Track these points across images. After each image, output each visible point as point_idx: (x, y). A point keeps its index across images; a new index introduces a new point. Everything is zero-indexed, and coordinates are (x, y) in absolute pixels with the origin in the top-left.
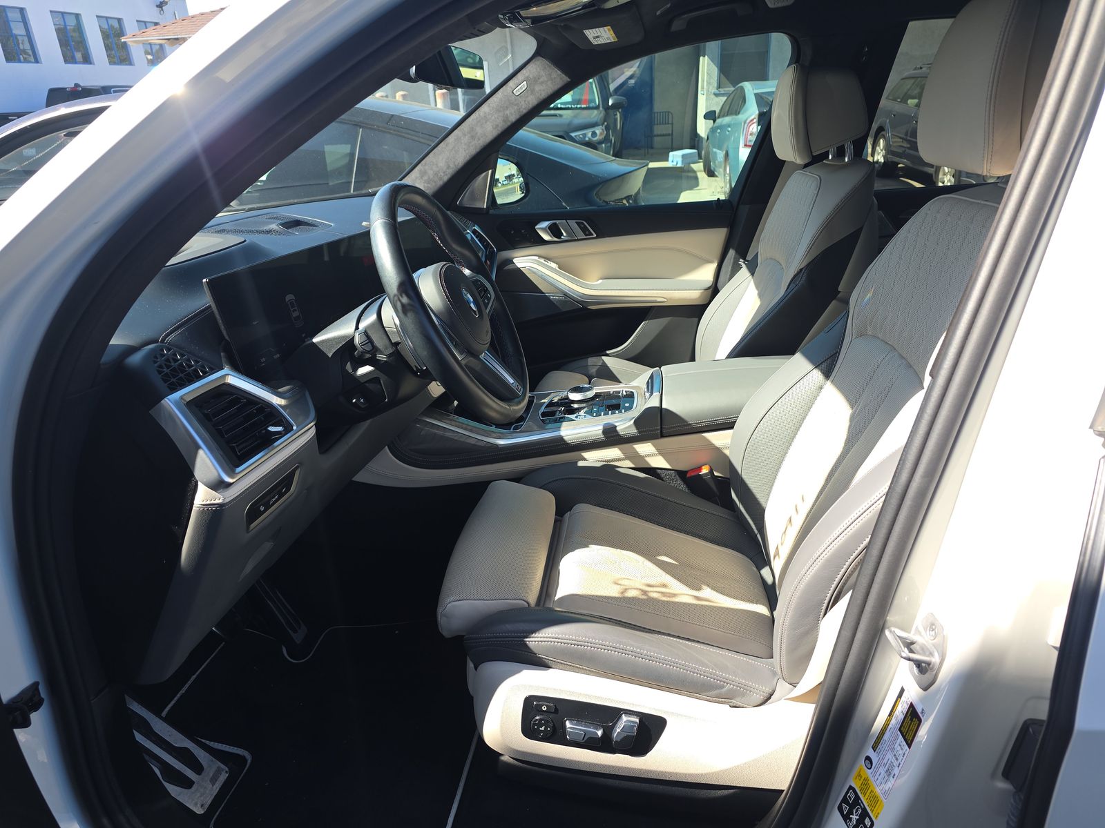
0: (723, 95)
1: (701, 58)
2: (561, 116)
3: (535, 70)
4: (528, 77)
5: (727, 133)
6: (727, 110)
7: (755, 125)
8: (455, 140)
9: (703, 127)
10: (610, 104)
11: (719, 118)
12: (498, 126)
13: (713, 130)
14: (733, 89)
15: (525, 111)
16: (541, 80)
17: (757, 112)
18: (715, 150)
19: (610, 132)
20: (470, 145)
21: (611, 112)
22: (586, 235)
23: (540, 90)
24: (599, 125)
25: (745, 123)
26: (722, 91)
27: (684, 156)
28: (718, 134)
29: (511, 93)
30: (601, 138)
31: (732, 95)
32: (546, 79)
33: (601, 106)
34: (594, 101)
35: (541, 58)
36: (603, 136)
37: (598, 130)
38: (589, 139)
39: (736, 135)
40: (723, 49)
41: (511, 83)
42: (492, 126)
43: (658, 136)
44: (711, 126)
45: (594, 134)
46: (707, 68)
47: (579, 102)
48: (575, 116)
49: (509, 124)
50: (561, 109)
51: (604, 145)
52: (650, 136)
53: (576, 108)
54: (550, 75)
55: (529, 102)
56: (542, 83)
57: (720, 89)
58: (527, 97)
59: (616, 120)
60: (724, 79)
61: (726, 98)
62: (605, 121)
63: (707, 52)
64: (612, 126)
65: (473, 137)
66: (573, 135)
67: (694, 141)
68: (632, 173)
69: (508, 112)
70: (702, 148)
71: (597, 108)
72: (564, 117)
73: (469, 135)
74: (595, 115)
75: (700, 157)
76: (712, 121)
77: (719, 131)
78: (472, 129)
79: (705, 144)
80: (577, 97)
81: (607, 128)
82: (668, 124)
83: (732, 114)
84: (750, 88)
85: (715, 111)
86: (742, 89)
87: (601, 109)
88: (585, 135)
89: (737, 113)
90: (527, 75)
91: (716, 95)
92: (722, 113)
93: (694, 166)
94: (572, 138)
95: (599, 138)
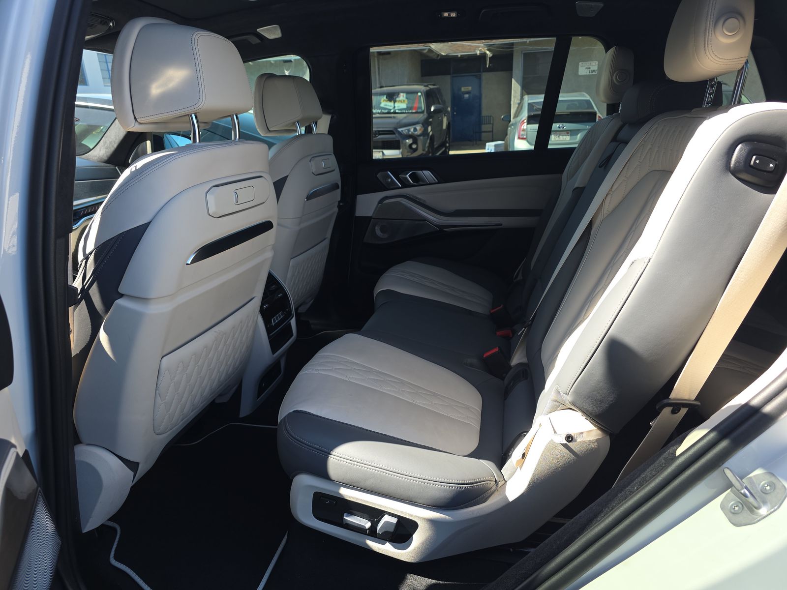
1: (512, 81)
2: (394, 117)
7: (526, 124)
10: (432, 110)
17: (527, 116)
24: (420, 124)
25: (519, 123)
27: (496, 146)
30: (420, 132)
33: (425, 111)
34: (421, 107)
36: (422, 131)
37: (418, 127)
38: (412, 133)
39: (514, 131)
43: (485, 132)
45: (415, 129)
47: (411, 108)
48: (405, 118)
50: (398, 113)
51: (422, 138)
52: (480, 132)
53: (409, 113)
62: (425, 121)
66: (400, 130)
67: (504, 136)
71: (423, 112)
72: (398, 118)
74: (420, 117)
80: (410, 105)
82: (490, 124)
84: (527, 99)
86: (524, 100)
87: (425, 113)
88: (409, 130)
89: (518, 116)
94: (400, 133)
95: (418, 132)
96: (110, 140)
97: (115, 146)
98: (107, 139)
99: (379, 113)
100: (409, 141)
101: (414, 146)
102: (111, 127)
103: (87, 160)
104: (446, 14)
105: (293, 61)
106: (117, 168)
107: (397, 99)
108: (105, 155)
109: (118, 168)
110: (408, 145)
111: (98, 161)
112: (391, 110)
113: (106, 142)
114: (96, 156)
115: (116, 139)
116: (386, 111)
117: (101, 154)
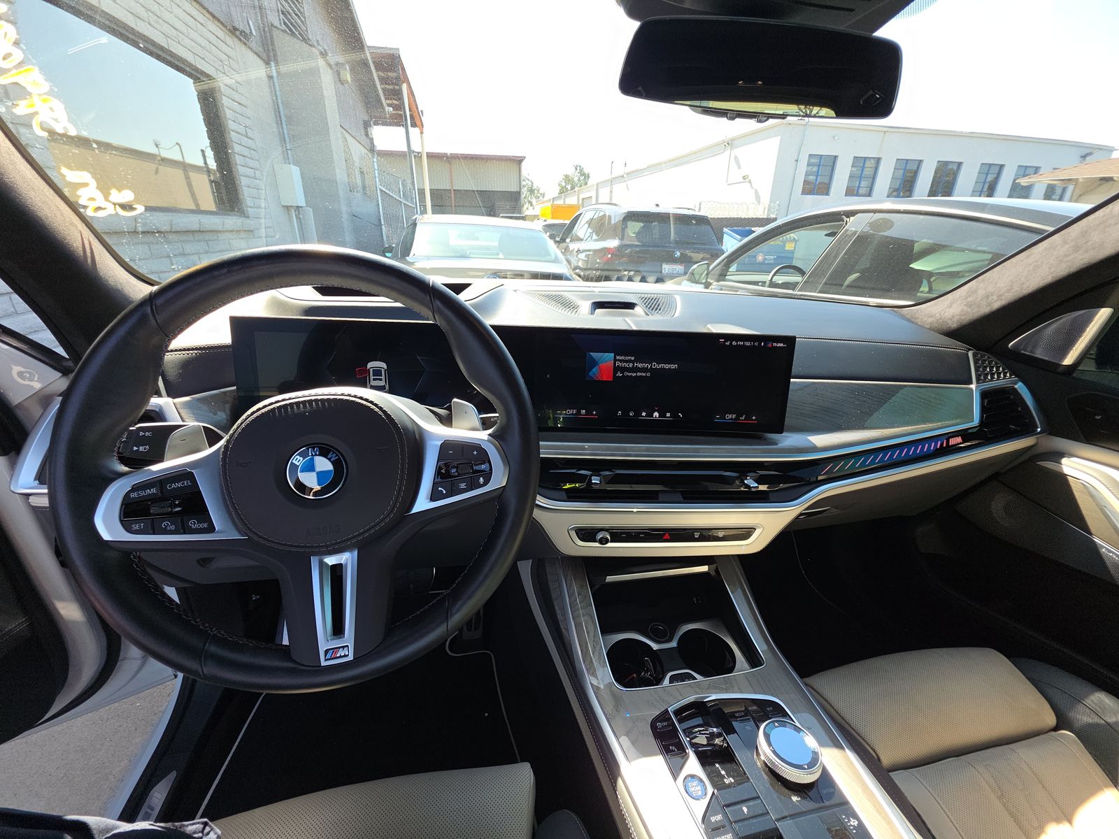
65: (1077, 248)
96: (990, 289)
97: (997, 305)
98: (981, 285)
102: (1013, 260)
103: (909, 320)
106: (970, 354)
109: (974, 355)
111: (930, 329)
113: (975, 291)
114: (932, 316)
115: (1008, 291)
117: (946, 314)
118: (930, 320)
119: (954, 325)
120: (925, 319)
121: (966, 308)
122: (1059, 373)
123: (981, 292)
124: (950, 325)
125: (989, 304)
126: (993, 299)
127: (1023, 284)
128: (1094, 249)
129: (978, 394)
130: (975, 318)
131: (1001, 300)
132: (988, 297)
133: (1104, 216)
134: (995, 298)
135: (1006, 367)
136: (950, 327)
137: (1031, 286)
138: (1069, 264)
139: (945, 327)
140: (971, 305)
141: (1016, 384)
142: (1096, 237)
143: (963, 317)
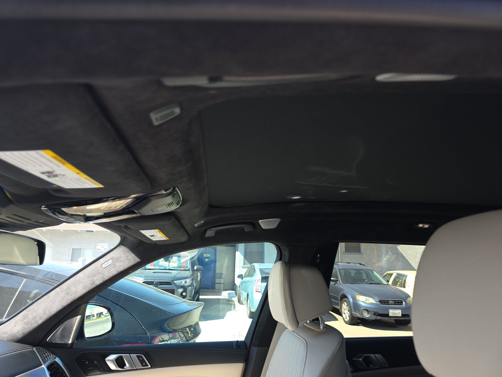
0: (246, 268)
1: (236, 252)
2: (171, 273)
3: (118, 253)
4: (113, 257)
5: (248, 285)
6: (247, 275)
7: (260, 282)
8: (55, 294)
9: (238, 281)
10: (195, 269)
11: (244, 277)
12: (86, 286)
13: (242, 283)
14: (250, 265)
15: (107, 278)
16: (122, 259)
17: (261, 277)
18: (243, 292)
19: (194, 281)
20: (65, 298)
21: (195, 272)
22: (143, 366)
23: (120, 266)
24: (189, 278)
25: (255, 281)
26: (245, 266)
27: (229, 294)
28: (244, 285)
29: (100, 266)
30: (189, 284)
31: (250, 268)
32: (125, 259)
33: (191, 269)
34: (187, 267)
35: (123, 246)
36: (190, 283)
37: (188, 281)
38: (183, 284)
39: (252, 286)
40: (246, 249)
41: (101, 260)
42: (83, 287)
43: (217, 283)
44: (241, 281)
45: (186, 282)
46: (239, 257)
47: (180, 267)
48: (178, 273)
49: (94, 286)
50: (172, 270)
51: (190, 288)
52: (214, 283)
53: (179, 270)
54: (128, 257)
55: (110, 273)
56: (121, 261)
57: (245, 265)
58: (111, 269)
59: (197, 276)
60: (246, 262)
61: (247, 269)
62: (192, 276)
63: (239, 250)
64: (195, 278)
65: (67, 294)
66: (175, 282)
67: (233, 287)
68: (193, 310)
69: (95, 278)
70: (237, 290)
71: (189, 270)
72: (173, 273)
73: (65, 292)
74: (188, 274)
75: (236, 295)
76: (241, 279)
77: (244, 283)
78: (68, 288)
79: (238, 289)
80: (180, 265)
81: (192, 280)
82: (222, 278)
83: (250, 276)
84: (257, 266)
85: (242, 275)
86: (254, 266)
87: (191, 271)
88: (181, 282)
89: (252, 276)
90: (113, 256)
91: (243, 267)
92: (245, 276)
93: (233, 299)
94: (175, 284)
95: (188, 284)
96: (35, 314)
97: (40, 322)
98: (29, 313)
99: (158, 269)
100: (180, 290)
101: (184, 294)
104: (421, 225)
105: (94, 231)
106: (35, 350)
107: (171, 260)
108: (20, 333)
110: (180, 292)
112: (166, 267)
114: (6, 333)
115: (44, 314)
116: (163, 268)
117: (14, 331)
118: (6, 336)
119: (20, 336)
120: (3, 336)
121: (24, 326)
122: (68, 348)
123: (30, 317)
124: (18, 336)
125: (36, 322)
126: (37, 319)
127: (50, 310)
128: (74, 294)
129: (46, 368)
130: (30, 330)
131: (42, 319)
132: (34, 318)
133: (74, 281)
134: (38, 318)
135: (50, 351)
136: (18, 337)
137: (54, 311)
138: (66, 300)
139: (15, 338)
140: (27, 324)
141: (55, 359)
142: (73, 289)
143: (24, 331)
